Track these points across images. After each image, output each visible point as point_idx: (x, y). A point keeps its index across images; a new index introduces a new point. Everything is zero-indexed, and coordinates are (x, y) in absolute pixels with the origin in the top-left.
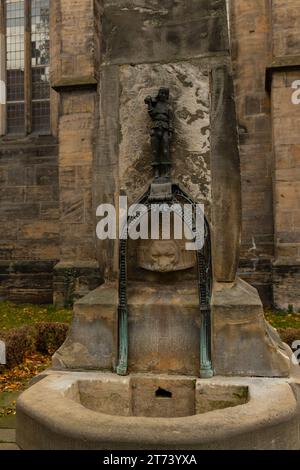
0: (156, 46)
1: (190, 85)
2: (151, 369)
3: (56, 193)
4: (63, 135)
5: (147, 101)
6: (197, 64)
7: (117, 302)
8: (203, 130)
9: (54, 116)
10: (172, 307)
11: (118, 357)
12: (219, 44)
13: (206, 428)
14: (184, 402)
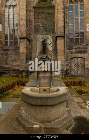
0: (43, 32)
1: (49, 39)
2: (43, 86)
3: (19, 57)
4: (21, 46)
5: (42, 41)
6: (50, 35)
7: (37, 75)
8: (51, 47)
9: (19, 43)
10: (46, 76)
11: (37, 85)
12: (54, 32)
13: (55, 95)
14: (48, 91)
